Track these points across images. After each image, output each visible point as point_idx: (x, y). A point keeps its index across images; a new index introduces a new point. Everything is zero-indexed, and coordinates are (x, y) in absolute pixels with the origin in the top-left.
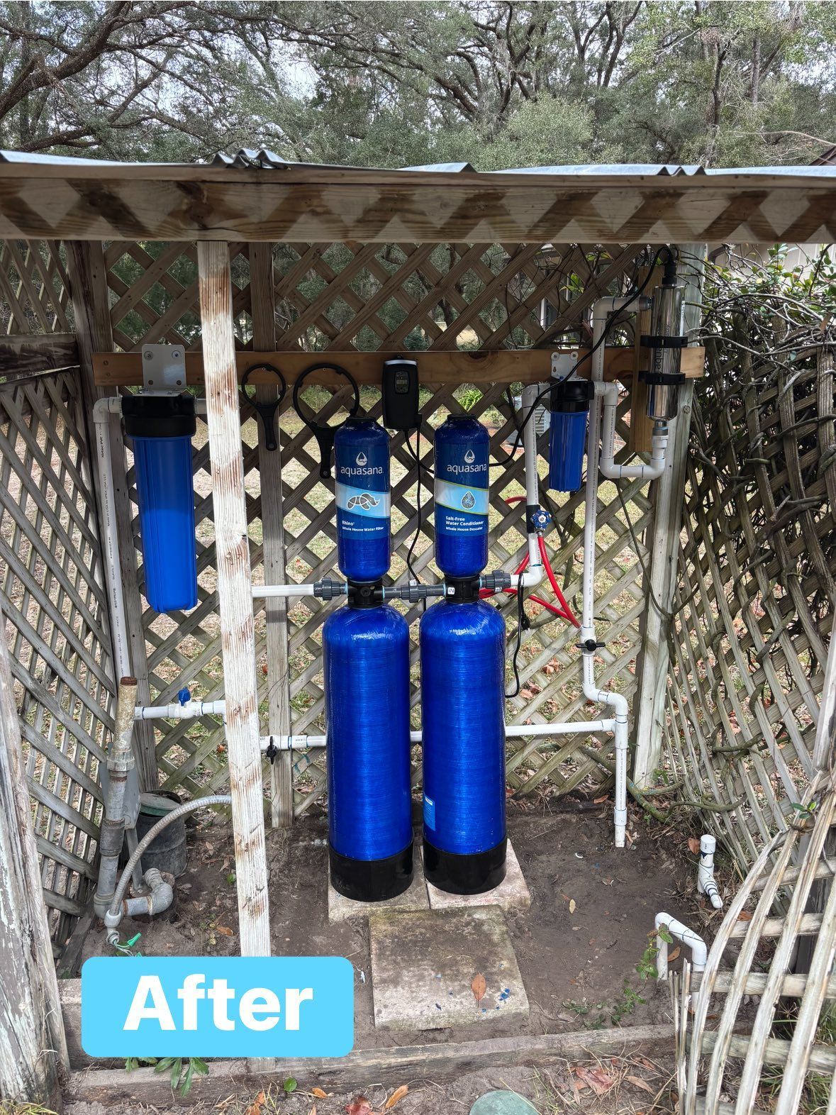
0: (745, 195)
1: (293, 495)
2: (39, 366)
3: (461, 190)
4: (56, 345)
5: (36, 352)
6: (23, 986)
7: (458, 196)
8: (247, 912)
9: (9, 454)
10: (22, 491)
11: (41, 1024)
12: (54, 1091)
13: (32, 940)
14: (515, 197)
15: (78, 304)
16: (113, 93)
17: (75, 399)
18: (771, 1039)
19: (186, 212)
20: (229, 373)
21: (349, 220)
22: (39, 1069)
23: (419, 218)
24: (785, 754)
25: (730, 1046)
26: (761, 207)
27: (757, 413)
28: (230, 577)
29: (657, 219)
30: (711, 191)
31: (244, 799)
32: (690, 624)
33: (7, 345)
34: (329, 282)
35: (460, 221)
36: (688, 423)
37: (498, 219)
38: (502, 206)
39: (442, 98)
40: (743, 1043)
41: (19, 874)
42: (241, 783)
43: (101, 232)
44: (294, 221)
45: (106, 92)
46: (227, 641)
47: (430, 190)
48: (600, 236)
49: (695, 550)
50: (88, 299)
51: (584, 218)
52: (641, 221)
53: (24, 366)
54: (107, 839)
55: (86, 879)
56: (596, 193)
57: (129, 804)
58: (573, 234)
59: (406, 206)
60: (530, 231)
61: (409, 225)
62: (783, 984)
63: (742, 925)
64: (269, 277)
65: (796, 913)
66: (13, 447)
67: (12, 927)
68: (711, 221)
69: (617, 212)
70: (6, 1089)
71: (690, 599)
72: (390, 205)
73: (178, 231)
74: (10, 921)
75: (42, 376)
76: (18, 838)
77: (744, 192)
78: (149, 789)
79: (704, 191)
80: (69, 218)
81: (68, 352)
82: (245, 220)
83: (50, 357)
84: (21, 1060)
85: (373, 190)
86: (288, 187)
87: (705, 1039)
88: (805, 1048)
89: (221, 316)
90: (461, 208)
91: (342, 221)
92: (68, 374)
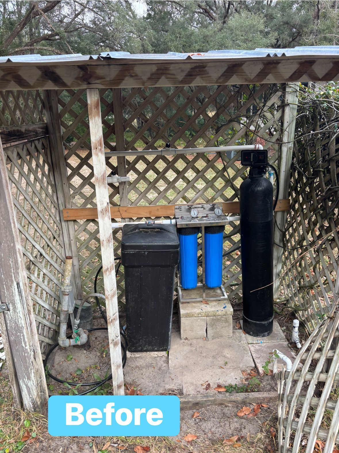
0: (306, 62)
1: (132, 185)
2: (32, 137)
3: (189, 65)
4: (39, 128)
5: (31, 131)
6: (31, 370)
7: (188, 67)
8: (112, 345)
9: (21, 172)
10: (26, 185)
11: (38, 384)
12: (43, 408)
13: (34, 353)
14: (211, 67)
15: (47, 111)
16: (65, 17)
17: (47, 148)
18: (313, 398)
19: (82, 77)
20: (100, 140)
21: (145, 78)
22: (38, 400)
23: (172, 76)
24: (326, 289)
25: (298, 400)
26: (313, 67)
27: (320, 150)
28: (103, 219)
29: (270, 73)
30: (292, 61)
31: (110, 303)
32: (291, 236)
33: (19, 129)
34: (144, 99)
35: (189, 77)
36: (292, 153)
37: (204, 76)
38: (206, 71)
39: (201, 13)
40: (303, 399)
41: (29, 329)
42: (109, 297)
43: (50, 86)
44: (123, 80)
45: (62, 16)
46: (103, 244)
47: (177, 65)
48: (246, 81)
49: (294, 206)
50: (51, 109)
51: (239, 74)
52: (263, 74)
53: (26, 137)
54: (62, 317)
55: (56, 331)
56: (244, 64)
57: (70, 304)
58: (235, 81)
59: (167, 72)
60: (217, 80)
61: (169, 79)
62: (319, 377)
63: (306, 354)
64: (120, 98)
65: (326, 350)
66: (23, 169)
67: (26, 348)
68: (292, 73)
69: (252, 72)
70: (26, 407)
71: (292, 226)
72: (161, 72)
73: (79, 85)
74: (26, 346)
75: (33, 140)
76: (28, 316)
77: (306, 61)
78: (79, 298)
79: (289, 61)
80: (38, 81)
81: (43, 130)
82: (104, 80)
83: (37, 133)
84: (31, 396)
85: (154, 66)
86: (121, 66)
87: (289, 397)
88: (325, 401)
89: (97, 118)
90: (189, 72)
91: (142, 79)
92: (44, 139)
